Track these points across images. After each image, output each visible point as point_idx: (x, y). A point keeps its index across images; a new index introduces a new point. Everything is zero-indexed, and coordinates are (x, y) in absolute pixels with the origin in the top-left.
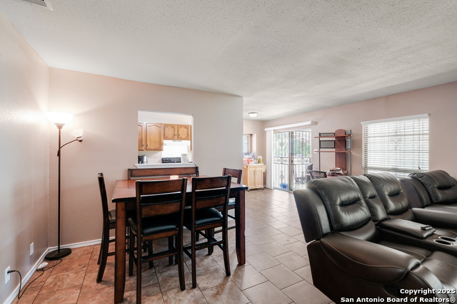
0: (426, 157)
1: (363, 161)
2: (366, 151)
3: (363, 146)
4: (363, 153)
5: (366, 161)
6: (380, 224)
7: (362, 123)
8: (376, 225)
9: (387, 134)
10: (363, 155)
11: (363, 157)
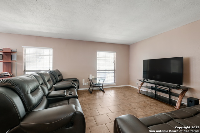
0: (51, 64)
1: (23, 67)
2: (25, 62)
3: (23, 59)
4: (23, 63)
5: (25, 67)
6: (47, 96)
7: (23, 47)
8: (46, 97)
9: (36, 54)
10: (23, 64)
11: (23, 65)
